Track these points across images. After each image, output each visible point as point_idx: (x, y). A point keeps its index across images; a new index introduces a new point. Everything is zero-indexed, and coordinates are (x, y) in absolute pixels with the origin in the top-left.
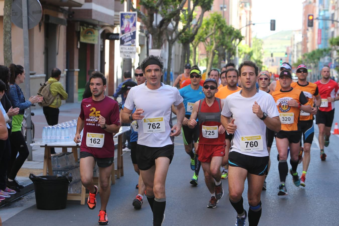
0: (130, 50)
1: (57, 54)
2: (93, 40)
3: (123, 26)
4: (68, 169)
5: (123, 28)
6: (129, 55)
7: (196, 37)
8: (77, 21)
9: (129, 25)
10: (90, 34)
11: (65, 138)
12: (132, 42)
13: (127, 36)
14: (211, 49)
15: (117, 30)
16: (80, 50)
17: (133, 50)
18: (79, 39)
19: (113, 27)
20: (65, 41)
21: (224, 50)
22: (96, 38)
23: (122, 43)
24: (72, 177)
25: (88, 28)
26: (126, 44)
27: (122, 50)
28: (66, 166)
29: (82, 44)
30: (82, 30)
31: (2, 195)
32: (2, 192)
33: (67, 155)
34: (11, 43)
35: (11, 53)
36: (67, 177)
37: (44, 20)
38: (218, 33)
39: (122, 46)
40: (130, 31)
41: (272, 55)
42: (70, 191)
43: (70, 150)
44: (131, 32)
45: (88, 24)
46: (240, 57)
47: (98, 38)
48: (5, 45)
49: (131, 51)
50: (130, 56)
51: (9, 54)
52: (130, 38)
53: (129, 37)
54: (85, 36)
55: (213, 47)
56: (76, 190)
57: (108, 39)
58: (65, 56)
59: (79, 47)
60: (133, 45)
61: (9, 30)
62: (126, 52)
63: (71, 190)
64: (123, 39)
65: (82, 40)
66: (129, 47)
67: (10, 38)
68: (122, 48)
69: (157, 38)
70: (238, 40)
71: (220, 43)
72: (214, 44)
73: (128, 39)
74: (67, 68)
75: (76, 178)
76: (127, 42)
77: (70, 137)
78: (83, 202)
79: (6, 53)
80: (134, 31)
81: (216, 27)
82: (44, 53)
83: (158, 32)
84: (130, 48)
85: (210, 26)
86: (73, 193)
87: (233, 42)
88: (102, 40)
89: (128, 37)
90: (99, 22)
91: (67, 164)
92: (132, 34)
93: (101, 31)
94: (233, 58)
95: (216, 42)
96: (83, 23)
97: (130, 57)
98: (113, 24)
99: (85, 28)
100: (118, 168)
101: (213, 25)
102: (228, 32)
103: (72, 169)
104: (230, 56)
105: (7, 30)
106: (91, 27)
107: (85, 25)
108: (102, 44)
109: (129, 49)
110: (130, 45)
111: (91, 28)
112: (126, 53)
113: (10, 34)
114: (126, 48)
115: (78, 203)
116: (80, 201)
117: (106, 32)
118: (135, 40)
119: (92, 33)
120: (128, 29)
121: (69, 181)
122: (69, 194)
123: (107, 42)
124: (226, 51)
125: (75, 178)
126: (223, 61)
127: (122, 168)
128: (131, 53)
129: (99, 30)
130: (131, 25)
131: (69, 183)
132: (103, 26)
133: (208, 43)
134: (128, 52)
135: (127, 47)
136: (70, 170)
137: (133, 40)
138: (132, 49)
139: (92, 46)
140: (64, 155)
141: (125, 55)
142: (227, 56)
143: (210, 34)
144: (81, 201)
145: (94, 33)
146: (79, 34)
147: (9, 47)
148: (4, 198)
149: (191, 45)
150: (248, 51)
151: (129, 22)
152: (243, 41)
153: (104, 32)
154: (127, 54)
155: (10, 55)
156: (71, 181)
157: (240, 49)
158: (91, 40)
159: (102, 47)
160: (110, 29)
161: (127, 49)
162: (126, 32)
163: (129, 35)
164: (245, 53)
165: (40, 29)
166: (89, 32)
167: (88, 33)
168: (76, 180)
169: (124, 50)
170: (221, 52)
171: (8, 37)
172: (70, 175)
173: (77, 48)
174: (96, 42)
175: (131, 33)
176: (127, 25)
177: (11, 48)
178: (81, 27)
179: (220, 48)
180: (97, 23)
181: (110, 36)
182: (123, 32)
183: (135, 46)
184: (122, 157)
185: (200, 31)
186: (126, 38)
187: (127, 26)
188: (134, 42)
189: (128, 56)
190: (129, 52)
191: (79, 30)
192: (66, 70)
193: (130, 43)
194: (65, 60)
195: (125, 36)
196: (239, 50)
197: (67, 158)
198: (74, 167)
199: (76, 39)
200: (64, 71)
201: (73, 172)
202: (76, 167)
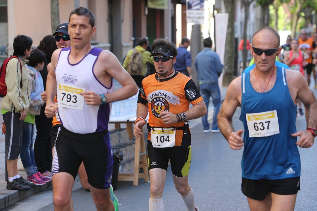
1: (123, 21)
2: (163, 5)
4: (121, 147)
6: (197, 20)
12: (200, 6)
14: (295, 11)
16: (148, 16)
18: (146, 4)
20: (131, 7)
22: (166, 3)
23: (190, 7)
24: (123, 156)
26: (194, 8)
27: (189, 15)
28: (119, 143)
29: (150, 10)
31: (48, 176)
32: (48, 174)
33: (119, 131)
34: (58, 10)
36: (117, 156)
42: (123, 170)
43: (123, 126)
48: (52, 13)
49: (200, 16)
51: (57, 22)
52: (199, 2)
54: (153, 1)
55: (298, 9)
56: (129, 170)
58: (132, 23)
59: (147, 12)
60: (201, 9)
65: (151, 5)
66: (198, 11)
67: (58, 5)
71: (306, 5)
73: (196, 3)
74: (134, 37)
75: (130, 157)
76: (195, 6)
77: (121, 112)
78: (136, 183)
79: (53, 21)
82: (108, 20)
84: (199, 13)
86: (126, 173)
89: (196, 1)
91: (120, 141)
95: (301, 3)
97: (198, 22)
103: (124, 147)
108: (173, 9)
109: (197, 14)
110: (198, 9)
114: (194, 12)
115: (130, 184)
116: (132, 182)
118: (203, 3)
121: (120, 161)
122: (121, 174)
123: (179, 7)
125: (128, 157)
126: (310, 24)
128: (199, 18)
131: (120, 162)
133: (292, 4)
134: (196, 17)
135: (196, 12)
136: (122, 148)
137: (201, 4)
138: (201, 14)
139: (162, 12)
140: (116, 131)
144: (134, 182)
147: (57, 15)
148: (49, 180)
149: (271, 7)
154: (195, 20)
156: (122, 160)
158: (160, 5)
159: (173, 12)
168: (130, 158)
170: (308, 14)
171: (55, 4)
172: (120, 154)
173: (145, 14)
174: (165, 7)
177: (58, 15)
183: (203, 10)
186: (193, 2)
188: (202, 6)
189: (196, 22)
192: (133, 39)
193: (198, 7)
194: (132, 28)
197: (120, 135)
198: (127, 145)
199: (143, 5)
200: (130, 40)
201: (126, 150)
202: (130, 144)
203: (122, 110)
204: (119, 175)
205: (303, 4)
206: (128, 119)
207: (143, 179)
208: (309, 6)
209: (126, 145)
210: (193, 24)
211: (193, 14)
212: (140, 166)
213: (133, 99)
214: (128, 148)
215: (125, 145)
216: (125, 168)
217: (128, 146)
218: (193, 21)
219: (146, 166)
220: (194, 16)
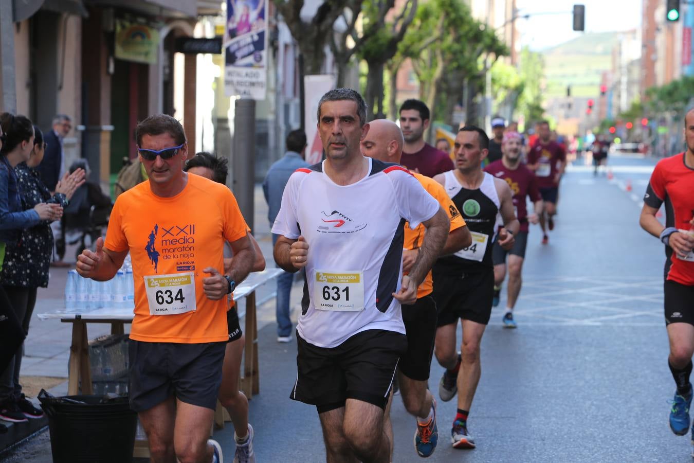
0: (252, 77)
1: (61, 88)
2: (147, 54)
3: (233, 18)
5: (233, 22)
6: (247, 89)
7: (401, 46)
8: (108, 7)
9: (248, 16)
10: (139, 39)
11: (124, 299)
12: (255, 59)
13: (242, 44)
14: (431, 76)
15: (203, 30)
16: (115, 78)
17: (257, 77)
18: (112, 51)
19: (192, 21)
20: (79, 57)
21: (461, 80)
22: (153, 49)
23: (231, 60)
25: (135, 25)
26: (240, 62)
27: (230, 78)
29: (118, 62)
30: (119, 28)
38: (449, 39)
39: (231, 68)
40: (249, 30)
41: (569, 92)
44: (254, 33)
45: (135, 14)
46: (495, 96)
47: (159, 50)
49: (254, 80)
50: (251, 92)
52: (252, 48)
53: (249, 44)
54: (126, 44)
55: (438, 72)
57: (181, 52)
58: (79, 92)
59: (112, 69)
60: (257, 64)
62: (242, 82)
64: (232, 49)
65: (121, 53)
66: (249, 70)
68: (229, 74)
69: (312, 48)
70: (492, 57)
71: (455, 65)
72: (440, 65)
73: (245, 51)
74: (83, 123)
76: (244, 57)
80: (260, 30)
81: (446, 23)
82: (28, 85)
83: (315, 34)
84: (252, 73)
85: (432, 20)
87: (481, 60)
88: (167, 53)
89: (245, 46)
90: (162, 8)
92: (256, 38)
93: (164, 32)
94: (479, 99)
95: (444, 60)
96: (122, 12)
97: (250, 94)
98: (193, 12)
99: (127, 24)
100: (247, 374)
101: (438, 18)
102: (471, 34)
104: (473, 95)
106: (142, 20)
107: (127, 16)
108: (167, 63)
109: (247, 75)
110: (250, 65)
111: (141, 23)
112: (242, 85)
114: (241, 72)
117: (178, 34)
118: (261, 52)
119: (143, 37)
120: (246, 25)
123: (180, 59)
124: (466, 81)
126: (457, 107)
127: (255, 372)
128: (253, 84)
129: (159, 29)
130: (253, 15)
132: (169, 20)
133: (424, 61)
134: (245, 82)
135: (244, 71)
137: (257, 53)
138: (256, 75)
139: (144, 69)
140: (117, 341)
142: (466, 93)
143: (431, 39)
145: (149, 37)
146: (111, 38)
150: (513, 82)
151: (247, 8)
152: (503, 59)
153: (171, 34)
154: (242, 89)
157: (496, 77)
158: (140, 54)
159: (167, 71)
160: (185, 26)
161: (244, 74)
162: (240, 32)
163: (249, 40)
164: (506, 88)
165: (18, 25)
166: (138, 34)
167: (134, 37)
169: (235, 79)
170: (454, 85)
173: (108, 73)
174: (152, 60)
175: (252, 37)
176: (242, 16)
178: (118, 22)
179: (451, 75)
180: (155, 11)
181: (187, 45)
182: (233, 33)
183: (263, 67)
184: (256, 345)
185: (410, 31)
186: (239, 49)
187: (244, 18)
188: (259, 59)
189: (245, 93)
190: (247, 84)
191: (111, 28)
192: (81, 128)
193: (250, 59)
194: (79, 103)
195: (238, 42)
196: (493, 81)
199: (104, 52)
200: (77, 131)
205: (451, 61)
208: (459, 68)
210: (239, 97)
211: (239, 75)
218: (237, 92)
220: (239, 79)
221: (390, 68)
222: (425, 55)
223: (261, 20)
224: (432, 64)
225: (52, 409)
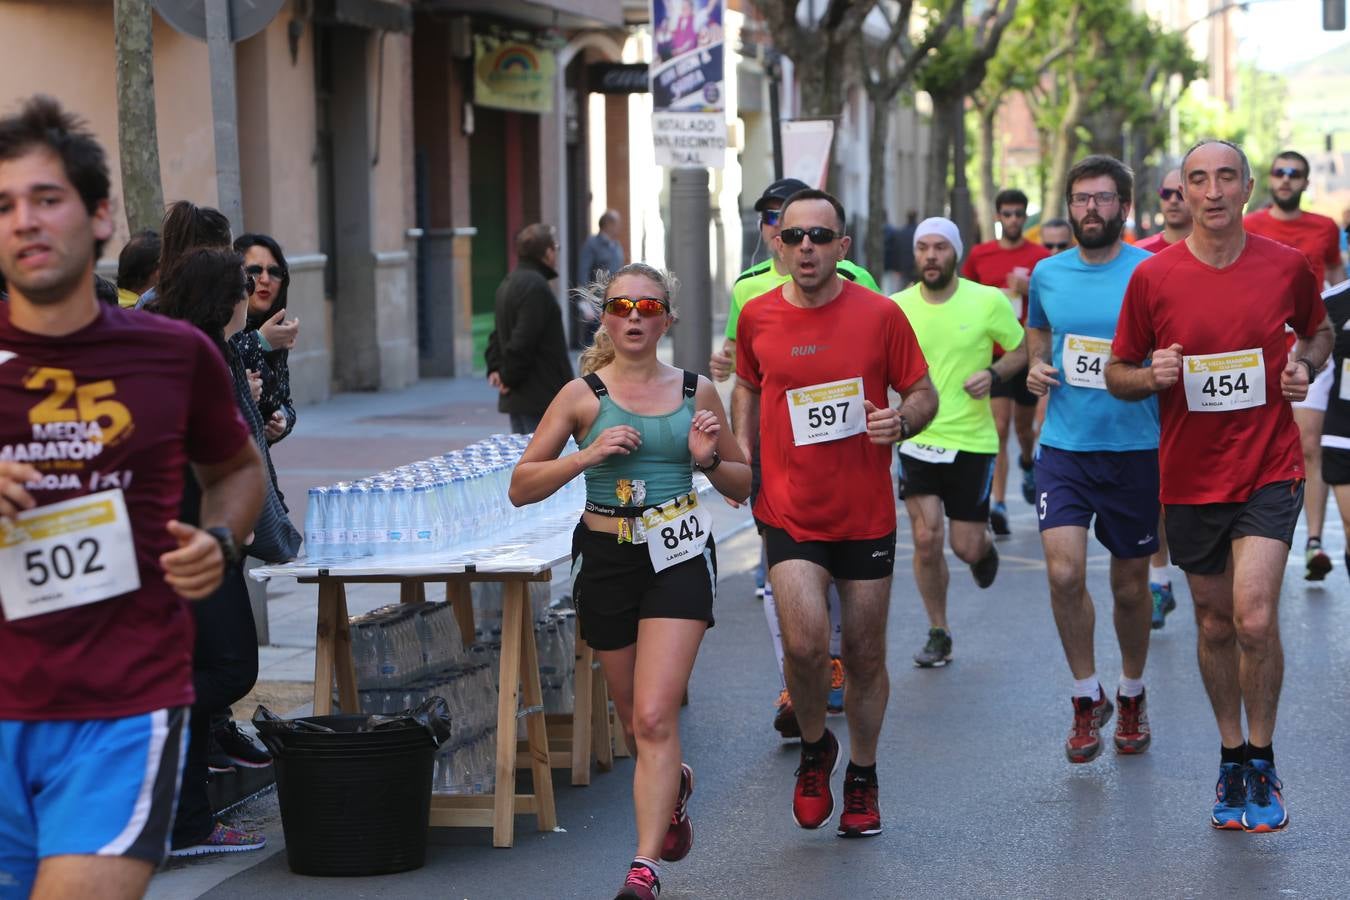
0: (701, 130)
1: (375, 162)
2: (534, 95)
3: (664, 24)
4: (431, 683)
5: (665, 31)
6: (693, 152)
7: (993, 66)
8: (460, 13)
9: (691, 19)
10: (516, 69)
12: (706, 96)
13: (682, 70)
14: (1058, 119)
15: (638, 48)
16: (474, 141)
17: (711, 130)
18: (468, 92)
19: (619, 34)
20: (409, 104)
21: (1119, 125)
22: (546, 88)
23: (663, 99)
24: (450, 719)
25: (510, 44)
26: (679, 103)
27: (662, 133)
29: (482, 113)
30: (480, 52)
33: (423, 614)
34: (151, 106)
35: (154, 154)
36: (425, 720)
37: (310, 11)
38: (1090, 52)
39: (664, 115)
40: (695, 45)
41: (1329, 143)
43: (436, 593)
44: (703, 49)
45: (508, 25)
47: (556, 87)
48: (125, 116)
49: (705, 134)
50: (701, 158)
51: (146, 156)
52: (700, 77)
53: (694, 71)
54: (495, 80)
55: (1070, 113)
56: (468, 779)
57: (599, 92)
58: (410, 169)
59: (470, 127)
60: (710, 106)
61: (142, 45)
62: (683, 141)
63: (449, 781)
64: (665, 81)
65: (485, 95)
66: (696, 117)
67: (149, 82)
68: (661, 125)
69: (820, 74)
70: (1176, 80)
71: (1101, 97)
72: (1074, 99)
73: (688, 82)
74: (419, 225)
75: (470, 722)
76: (686, 93)
78: (504, 836)
79: (130, 153)
80: (714, 44)
81: (1081, 23)
82: (315, 159)
83: (824, 49)
84: (700, 122)
85: (1055, 18)
86: (455, 792)
87: (1157, 89)
88: (573, 94)
89: (687, 74)
90: (556, 12)
91: (425, 660)
92: (707, 58)
93: (566, 56)
94: (1156, 159)
95: (1080, 90)
96: (485, 22)
97: (699, 162)
98: (616, 20)
99: (495, 43)
101: (1065, 15)
102: (1133, 41)
104: (1145, 151)
105: (131, 45)
106: (522, 36)
107: (495, 28)
108: (572, 113)
109: (692, 126)
110: (696, 109)
111: (520, 41)
112: (683, 146)
113: (149, 67)
114: (681, 120)
115: (479, 840)
116: (491, 829)
117: (591, 59)
118: (719, 85)
119: (525, 66)
120: (689, 36)
121: (436, 740)
122: (439, 798)
123: (597, 103)
124: (1127, 127)
125: (464, 724)
128: (703, 142)
129: (556, 51)
130: (701, 16)
131: (437, 748)
132: (574, 34)
133: (1044, 92)
134: (691, 139)
135: (687, 119)
136: (439, 685)
137: (710, 86)
138: (709, 126)
139: (530, 122)
141: (675, 156)
142: (1129, 148)
143: (1054, 52)
144: (495, 831)
145: (535, 65)
146: (466, 70)
147: (145, 124)
149: (968, 103)
150: (1224, 129)
151: (691, 5)
152: (1198, 85)
153: (579, 58)
154: (684, 152)
155: (150, 159)
156: (444, 735)
157: (1187, 120)
158: (523, 96)
159: (574, 125)
160: (606, 45)
161: (687, 125)
162: (679, 50)
163: (695, 62)
165: (294, 51)
166: (513, 61)
167: (508, 66)
168: (470, 730)
169: (672, 134)
170: (1106, 134)
171: (136, 80)
172: (439, 712)
173: (463, 132)
174: (544, 106)
175: (700, 56)
176: (681, 20)
177: (152, 128)
178: (478, 39)
179: (1098, 119)
180: (545, 18)
181: (609, 78)
182: (664, 52)
183: (721, 110)
185: (1011, 39)
186: (678, 78)
187: (685, 23)
188: (714, 97)
189: (690, 158)
190: (694, 142)
191: (467, 52)
192: (417, 232)
193: (698, 98)
194: (411, 188)
195: (674, 67)
196: (1183, 126)
197: (424, 632)
198: (457, 673)
199: (454, 94)
200: (407, 237)
201: (455, 696)
202: (469, 670)
203: (439, 523)
204: (433, 801)
205: (1093, 90)
206: (469, 561)
207: (533, 816)
208: (1110, 102)
209: (450, 674)
210: (677, 165)
211: (678, 126)
212: (517, 762)
213: (481, 476)
214: (462, 683)
215: (447, 674)
216: (452, 773)
217: (461, 676)
218: (676, 158)
219: (542, 761)
220: (679, 134)
221: (979, 107)
222: (1047, 82)
223: (715, 27)
224: (1061, 97)
225: (278, 740)
